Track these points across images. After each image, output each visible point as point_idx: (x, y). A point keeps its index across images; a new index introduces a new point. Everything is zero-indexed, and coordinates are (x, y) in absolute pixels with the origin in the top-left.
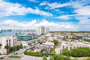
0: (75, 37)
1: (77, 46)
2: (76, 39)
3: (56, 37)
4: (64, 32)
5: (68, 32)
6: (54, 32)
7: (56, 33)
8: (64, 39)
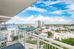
0: (67, 29)
1: (67, 37)
2: (68, 31)
3: (50, 29)
4: (57, 25)
5: (61, 25)
6: (48, 25)
7: (50, 26)
8: (57, 31)
